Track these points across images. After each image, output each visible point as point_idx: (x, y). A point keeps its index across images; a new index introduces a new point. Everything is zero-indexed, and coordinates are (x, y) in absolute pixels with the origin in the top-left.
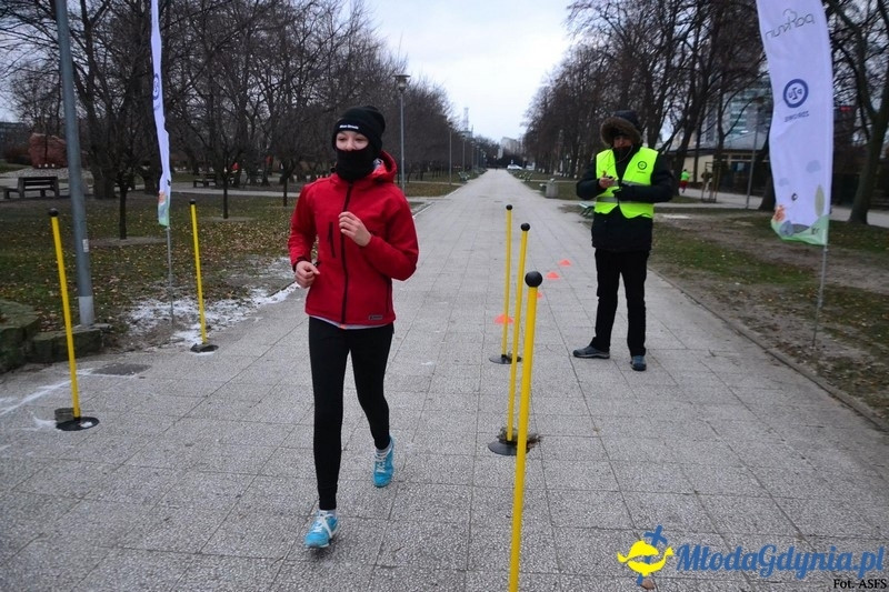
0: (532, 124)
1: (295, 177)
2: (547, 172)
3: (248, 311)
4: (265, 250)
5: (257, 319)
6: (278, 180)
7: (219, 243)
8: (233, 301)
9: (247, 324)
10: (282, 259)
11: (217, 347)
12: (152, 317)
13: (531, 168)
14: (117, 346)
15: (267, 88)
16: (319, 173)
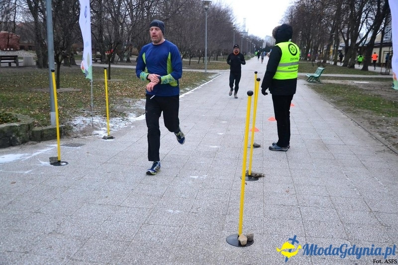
3: (127, 123)
4: (132, 96)
5: (132, 127)
8: (119, 119)
9: (128, 129)
10: (142, 100)
11: (114, 137)
12: (83, 124)
14: (68, 135)
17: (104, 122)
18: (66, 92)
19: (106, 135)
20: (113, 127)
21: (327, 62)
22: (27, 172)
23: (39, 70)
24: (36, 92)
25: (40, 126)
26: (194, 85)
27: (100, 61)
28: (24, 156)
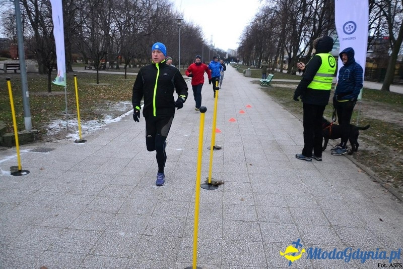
0: (241, 43)
1: (132, 66)
2: (248, 65)
3: (102, 125)
4: (113, 98)
5: (106, 129)
6: (124, 67)
7: (93, 95)
8: (96, 121)
9: (101, 131)
10: (121, 102)
11: (86, 141)
12: (58, 127)
13: (240, 63)
14: (41, 139)
16: (143, 64)
19: (78, 138)
21: (275, 70)
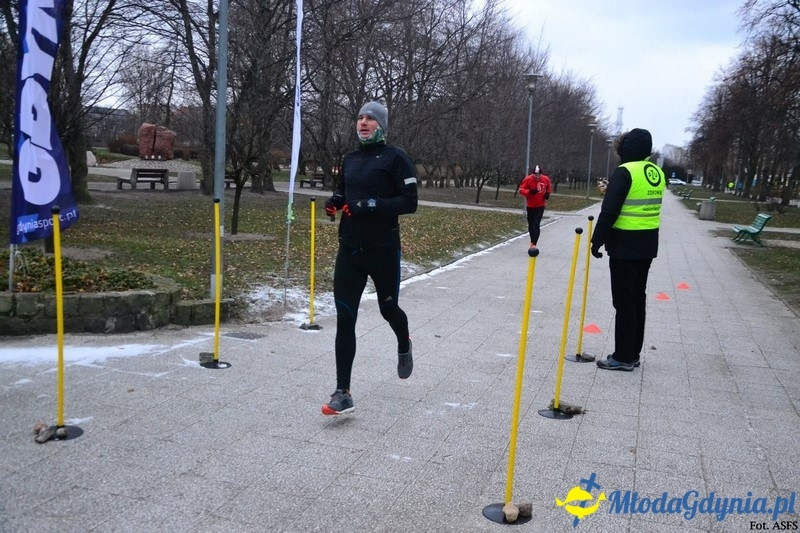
11: (321, 327)
12: (267, 299)
14: (239, 318)
15: (386, 83)
17: (308, 300)
18: (248, 242)
19: (308, 322)
20: (322, 309)
22: (158, 375)
23: (206, 198)
24: (193, 238)
25: (191, 298)
26: (495, 238)
27: (321, 185)
28: (158, 349)
